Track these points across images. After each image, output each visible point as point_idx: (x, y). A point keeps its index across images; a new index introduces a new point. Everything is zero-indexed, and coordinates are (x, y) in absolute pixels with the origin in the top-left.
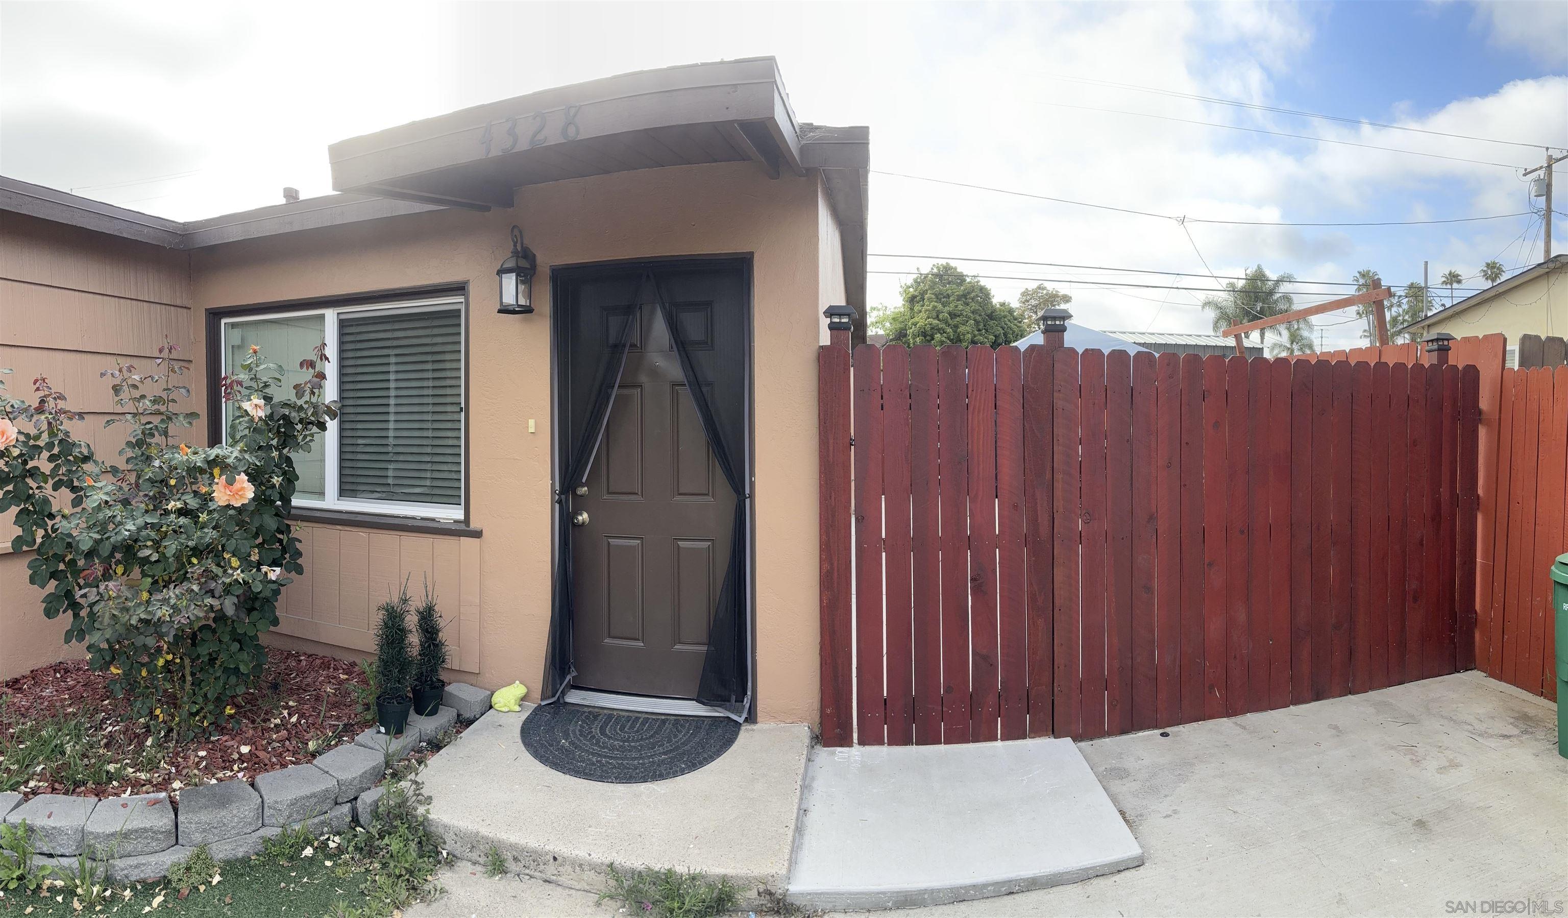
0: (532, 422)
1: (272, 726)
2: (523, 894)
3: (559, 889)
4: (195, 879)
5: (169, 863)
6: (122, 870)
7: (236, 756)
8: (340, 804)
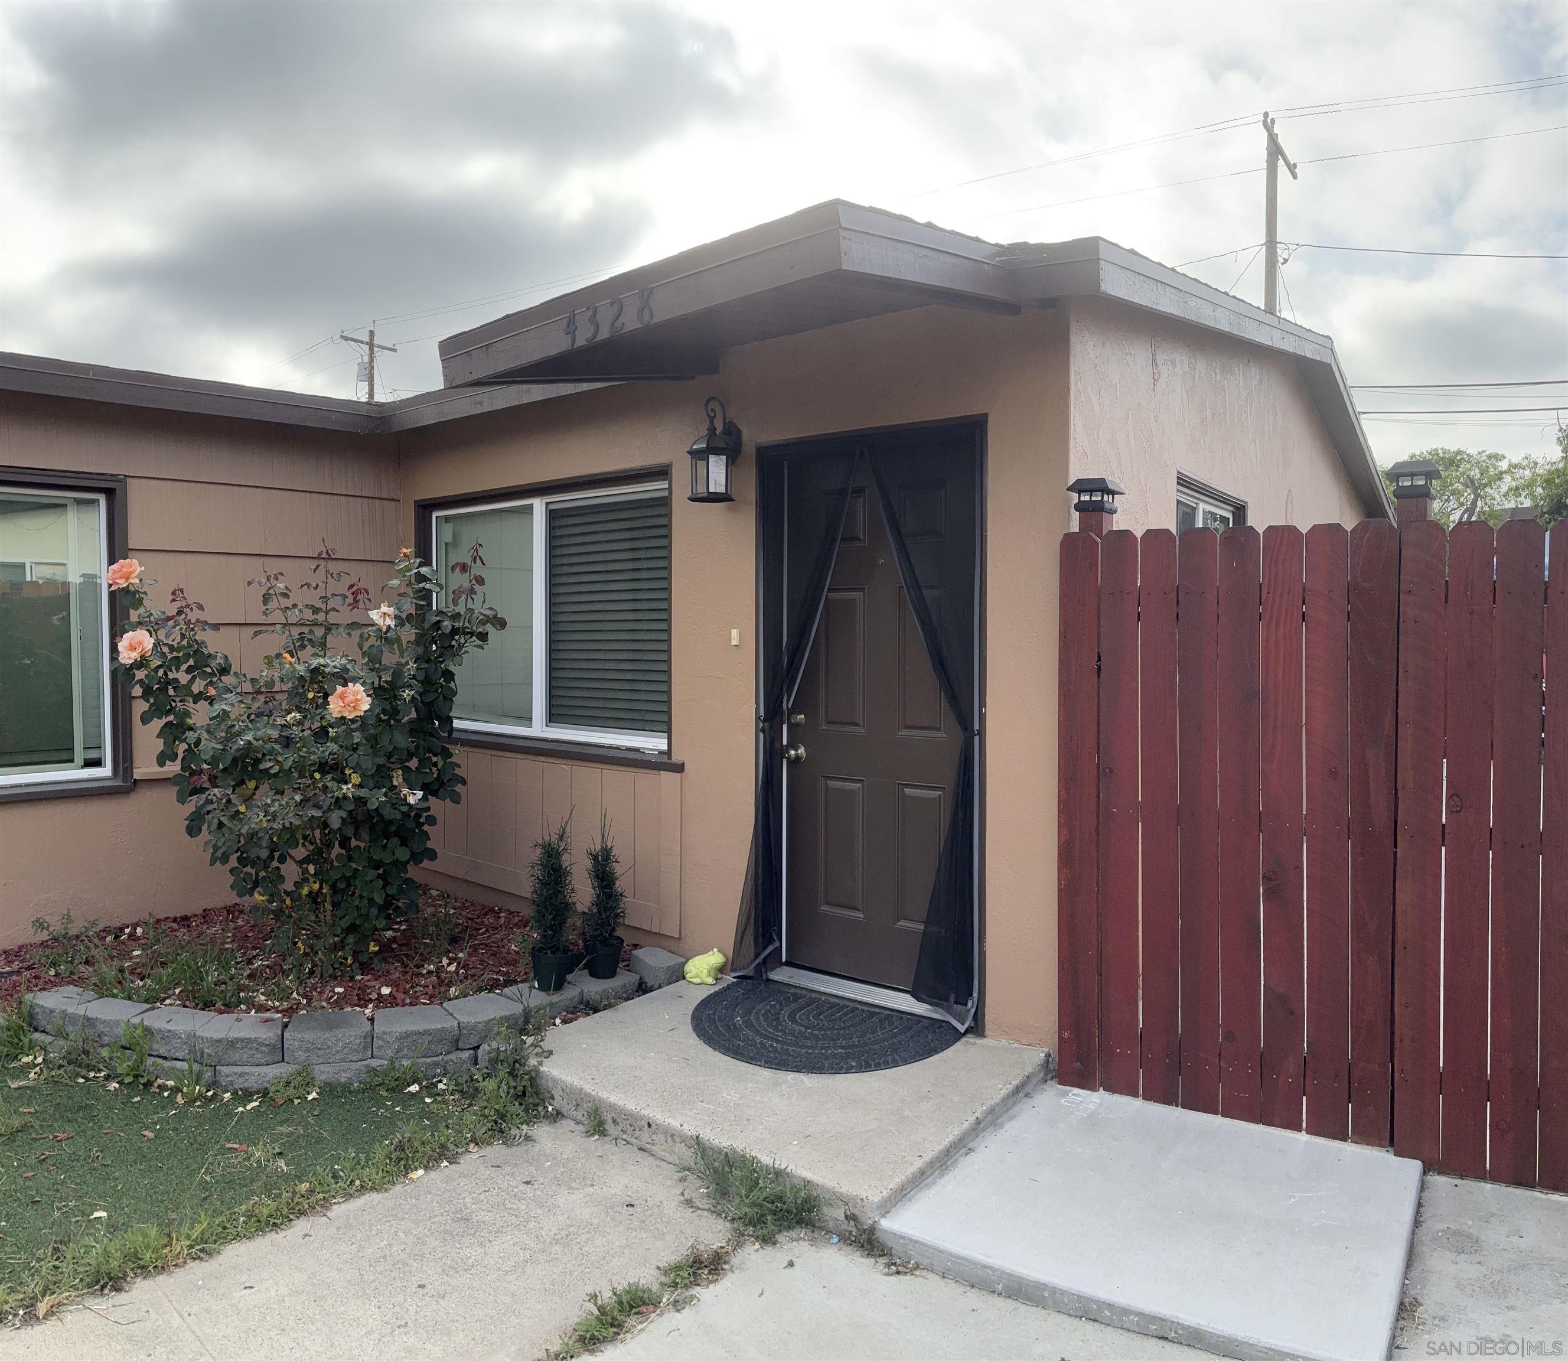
0: (734, 633)
1: (425, 972)
2: (612, 1157)
3: (651, 1159)
4: (291, 1091)
5: (271, 1075)
6: (227, 1076)
7: (374, 996)
8: (462, 1050)
